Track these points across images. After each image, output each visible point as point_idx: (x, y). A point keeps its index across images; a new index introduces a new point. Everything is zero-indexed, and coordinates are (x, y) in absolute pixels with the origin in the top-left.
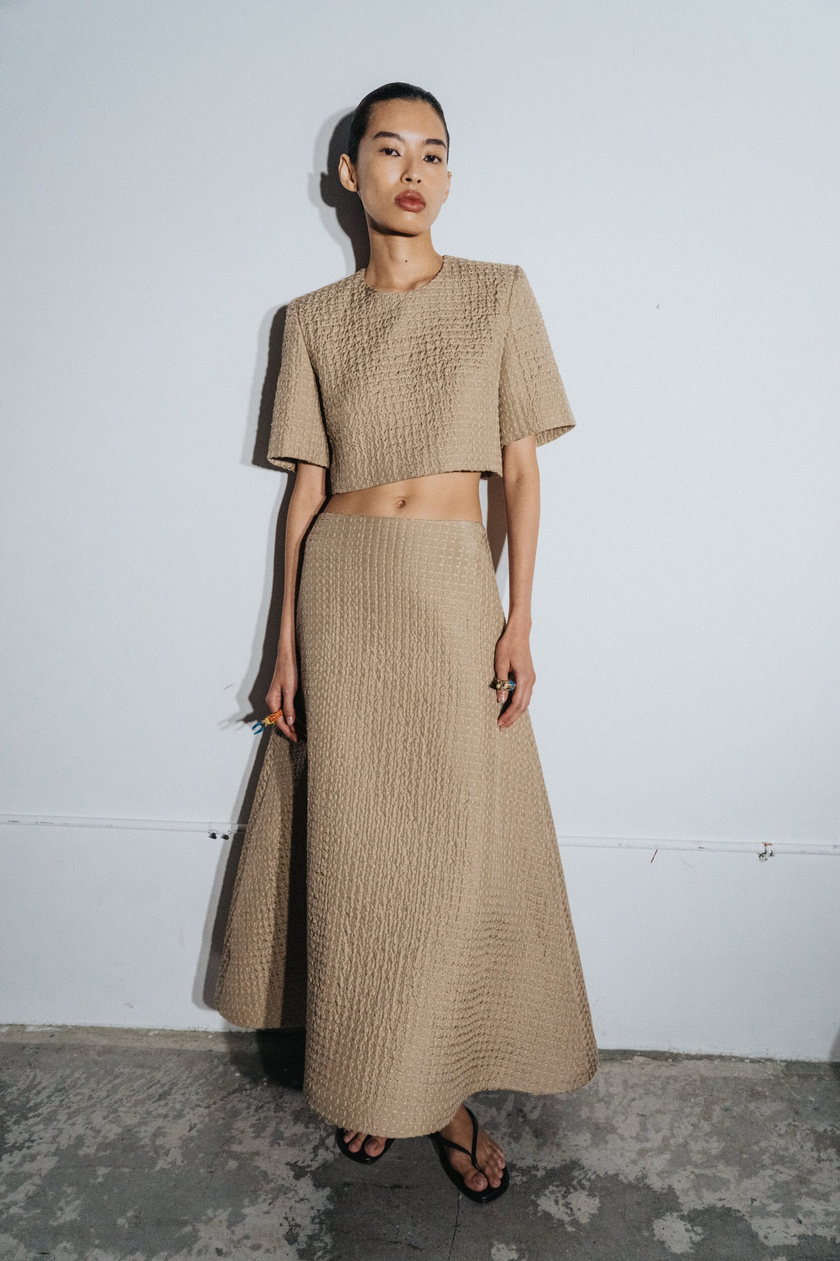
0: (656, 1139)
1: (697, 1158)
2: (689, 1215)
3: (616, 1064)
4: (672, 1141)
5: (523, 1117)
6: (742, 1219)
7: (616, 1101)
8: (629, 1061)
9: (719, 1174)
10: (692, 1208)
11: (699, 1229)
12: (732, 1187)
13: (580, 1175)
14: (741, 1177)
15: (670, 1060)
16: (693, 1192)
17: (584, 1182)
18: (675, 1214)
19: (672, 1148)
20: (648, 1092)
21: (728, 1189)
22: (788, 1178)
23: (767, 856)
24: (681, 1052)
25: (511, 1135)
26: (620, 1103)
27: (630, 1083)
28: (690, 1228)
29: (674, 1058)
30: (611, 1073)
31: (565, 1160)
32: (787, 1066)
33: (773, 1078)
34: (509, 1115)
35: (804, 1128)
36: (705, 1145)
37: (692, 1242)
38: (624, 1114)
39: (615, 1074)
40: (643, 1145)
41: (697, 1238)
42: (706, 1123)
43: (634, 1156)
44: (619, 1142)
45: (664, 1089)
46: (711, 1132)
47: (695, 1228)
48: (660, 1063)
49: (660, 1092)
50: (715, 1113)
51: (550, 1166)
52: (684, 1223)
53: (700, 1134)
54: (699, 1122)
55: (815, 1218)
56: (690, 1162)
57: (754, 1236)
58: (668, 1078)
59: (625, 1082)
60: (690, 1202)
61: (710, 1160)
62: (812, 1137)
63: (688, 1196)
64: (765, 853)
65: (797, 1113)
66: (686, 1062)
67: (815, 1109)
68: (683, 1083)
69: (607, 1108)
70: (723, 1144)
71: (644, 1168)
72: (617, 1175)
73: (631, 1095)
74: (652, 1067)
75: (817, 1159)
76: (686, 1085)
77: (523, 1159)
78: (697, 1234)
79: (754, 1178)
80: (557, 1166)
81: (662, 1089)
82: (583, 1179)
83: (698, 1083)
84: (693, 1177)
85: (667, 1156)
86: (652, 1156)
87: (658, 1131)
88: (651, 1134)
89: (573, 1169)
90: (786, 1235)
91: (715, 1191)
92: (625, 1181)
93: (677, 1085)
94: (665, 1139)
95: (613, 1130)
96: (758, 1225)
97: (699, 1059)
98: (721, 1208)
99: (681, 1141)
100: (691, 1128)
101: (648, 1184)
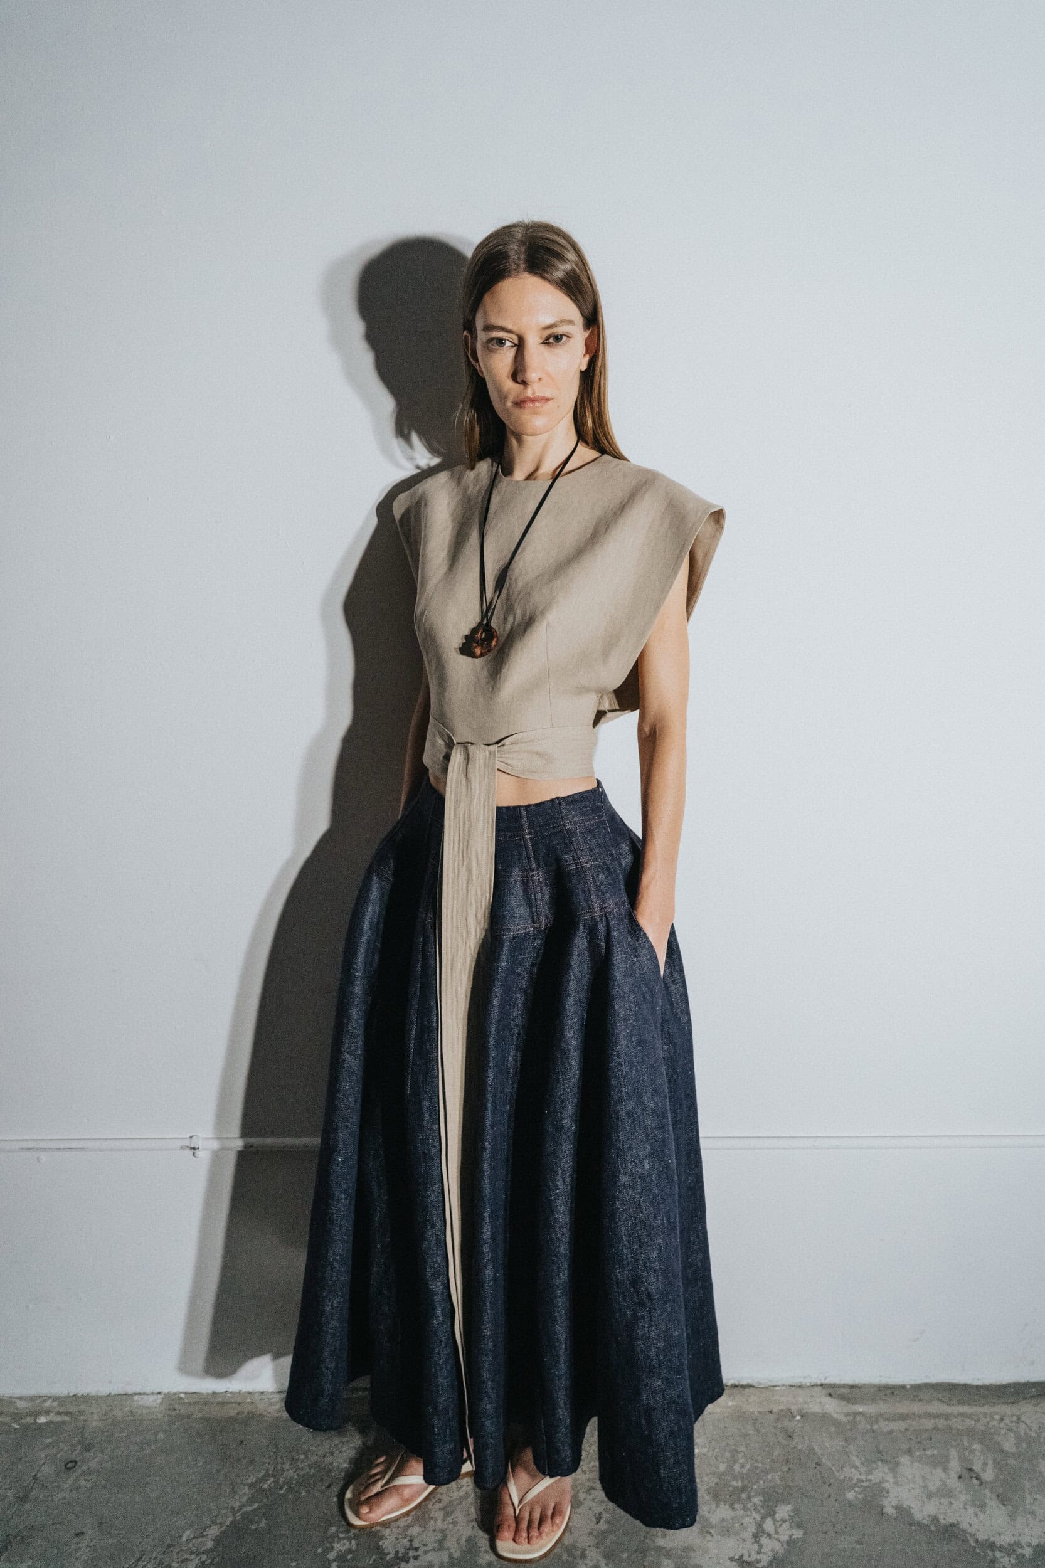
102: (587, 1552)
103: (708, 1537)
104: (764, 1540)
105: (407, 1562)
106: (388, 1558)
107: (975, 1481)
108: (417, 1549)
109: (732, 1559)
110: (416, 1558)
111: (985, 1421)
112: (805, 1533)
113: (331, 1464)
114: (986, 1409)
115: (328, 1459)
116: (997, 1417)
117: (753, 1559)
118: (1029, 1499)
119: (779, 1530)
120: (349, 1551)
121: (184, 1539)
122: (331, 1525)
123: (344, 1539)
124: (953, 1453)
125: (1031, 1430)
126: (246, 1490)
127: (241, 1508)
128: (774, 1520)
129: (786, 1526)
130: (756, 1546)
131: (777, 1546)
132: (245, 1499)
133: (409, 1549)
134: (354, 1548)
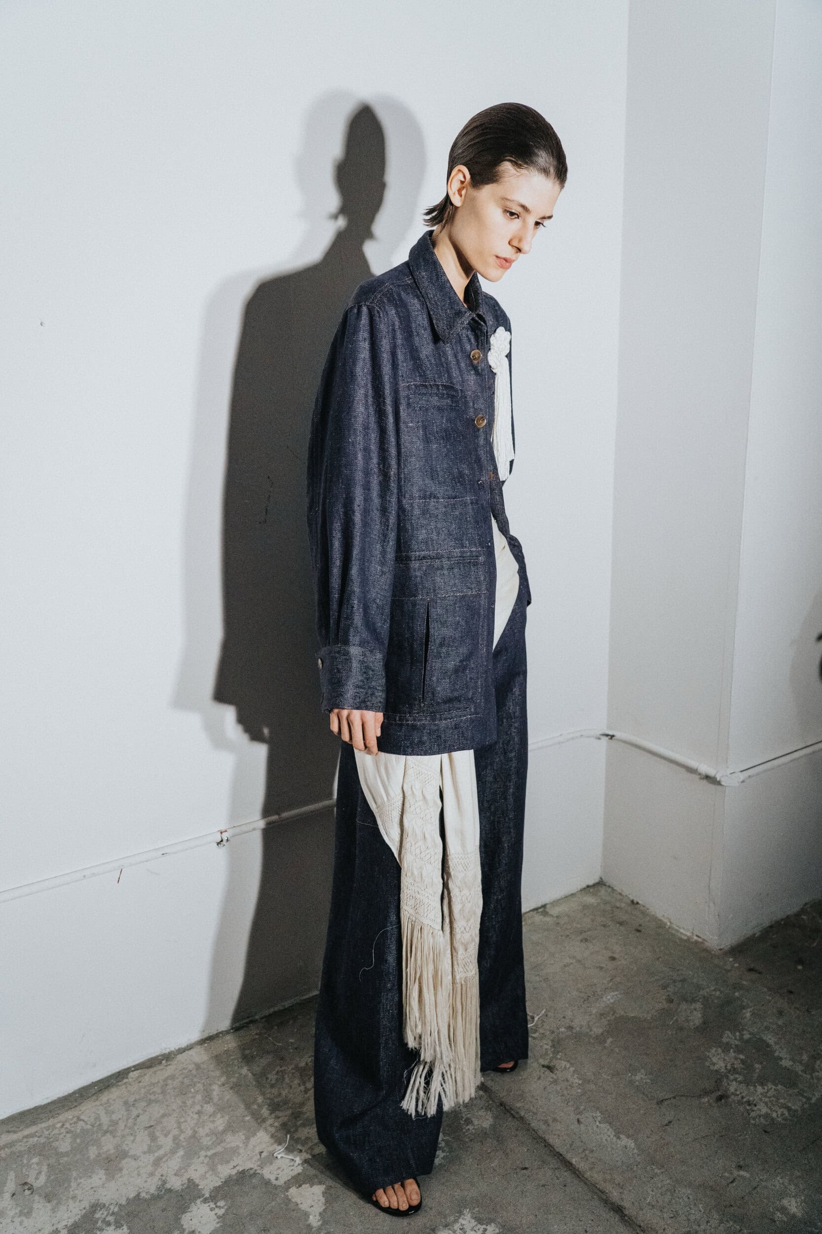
0: (167, 1143)
1: (206, 1141)
2: (210, 1196)
3: (114, 1090)
4: (181, 1138)
5: (29, 1189)
6: (255, 1174)
7: (121, 1125)
8: (125, 1080)
9: (228, 1146)
10: (212, 1188)
11: (221, 1203)
12: (241, 1151)
13: (103, 1214)
14: (248, 1138)
15: (164, 1062)
16: (210, 1173)
17: (111, 1219)
18: (198, 1201)
19: (184, 1144)
20: (150, 1102)
21: (239, 1154)
22: (286, 1119)
23: (224, 842)
24: (173, 1049)
25: (21, 1213)
26: (126, 1126)
27: (131, 1100)
28: (214, 1206)
29: (168, 1057)
30: (111, 1101)
31: (84, 1208)
32: (266, 1021)
33: (257, 1037)
34: (14, 1195)
35: (290, 1069)
36: (211, 1126)
37: (219, 1217)
38: (132, 1134)
39: (114, 1100)
40: (156, 1154)
41: (221, 1212)
42: (208, 1106)
43: (150, 1169)
44: (134, 1164)
45: (163, 1092)
46: (214, 1112)
47: (218, 1204)
48: (155, 1069)
49: (161, 1097)
50: (215, 1093)
51: (71, 1222)
52: (207, 1205)
53: (206, 1117)
54: (202, 1107)
55: (312, 1142)
56: (201, 1149)
57: (268, 1183)
58: (165, 1080)
59: (126, 1103)
60: (208, 1184)
61: (219, 1137)
62: (297, 1074)
63: (207, 1178)
64: (222, 841)
65: (282, 1059)
66: (180, 1057)
67: (296, 1048)
68: (180, 1079)
69: (114, 1137)
70: (227, 1118)
71: (162, 1176)
72: (139, 1195)
73: (135, 1112)
74: (149, 1077)
75: (305, 1091)
76: (184, 1078)
77: (40, 1230)
78: (220, 1207)
79: (258, 1134)
80: (77, 1218)
81: (162, 1093)
82: (107, 1216)
83: (194, 1072)
84: (207, 1159)
85: (181, 1153)
86: (167, 1160)
87: (166, 1136)
88: (162, 1140)
89: (94, 1212)
90: (292, 1168)
91: (228, 1162)
92: (148, 1197)
93: (175, 1082)
94: (175, 1138)
95: (123, 1155)
96: (269, 1173)
97: (190, 1049)
98: (236, 1174)
99: (189, 1132)
100: (196, 1116)
101: (169, 1188)
107: (27, 1192)
111: (47, 1133)
114: (51, 1122)
116: (59, 1125)
118: (74, 1184)
124: (12, 1175)
125: (87, 1124)
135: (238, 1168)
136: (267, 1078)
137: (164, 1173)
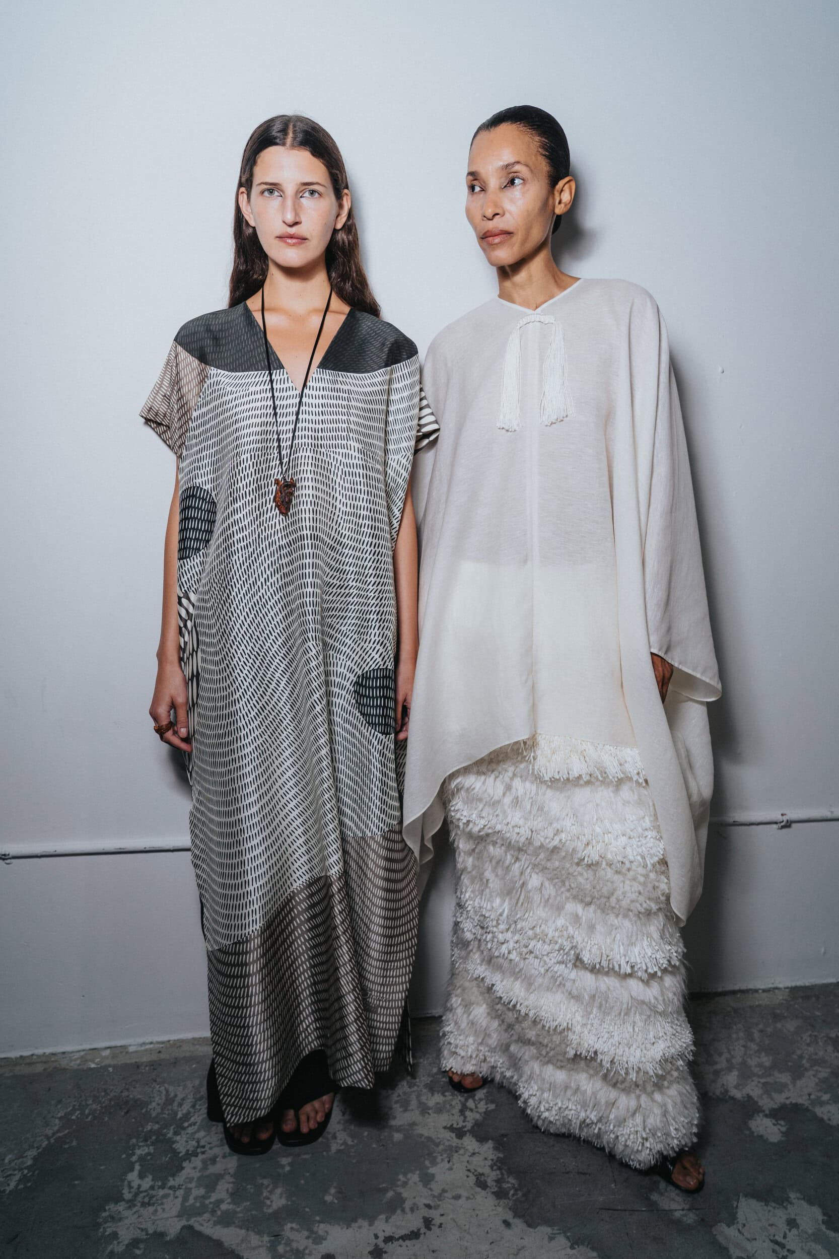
102: (338, 1134)
103: (427, 1115)
104: (468, 1113)
105: (197, 1156)
106: (181, 1155)
108: (203, 1147)
109: (445, 1128)
110: (203, 1153)
112: (496, 1106)
113: (128, 1096)
115: (126, 1094)
117: (460, 1126)
119: (478, 1106)
120: (149, 1154)
121: (6, 1161)
122: (131, 1139)
123: (143, 1146)
126: (57, 1121)
127: (54, 1134)
128: (474, 1100)
129: (483, 1103)
130: (462, 1118)
131: (478, 1116)
132: (56, 1128)
133: (197, 1147)
134: (152, 1151)
135: (791, 1100)
136: (802, 1038)
137: (725, 1084)
